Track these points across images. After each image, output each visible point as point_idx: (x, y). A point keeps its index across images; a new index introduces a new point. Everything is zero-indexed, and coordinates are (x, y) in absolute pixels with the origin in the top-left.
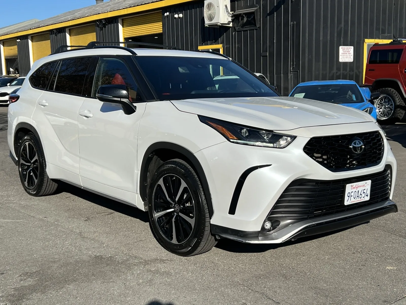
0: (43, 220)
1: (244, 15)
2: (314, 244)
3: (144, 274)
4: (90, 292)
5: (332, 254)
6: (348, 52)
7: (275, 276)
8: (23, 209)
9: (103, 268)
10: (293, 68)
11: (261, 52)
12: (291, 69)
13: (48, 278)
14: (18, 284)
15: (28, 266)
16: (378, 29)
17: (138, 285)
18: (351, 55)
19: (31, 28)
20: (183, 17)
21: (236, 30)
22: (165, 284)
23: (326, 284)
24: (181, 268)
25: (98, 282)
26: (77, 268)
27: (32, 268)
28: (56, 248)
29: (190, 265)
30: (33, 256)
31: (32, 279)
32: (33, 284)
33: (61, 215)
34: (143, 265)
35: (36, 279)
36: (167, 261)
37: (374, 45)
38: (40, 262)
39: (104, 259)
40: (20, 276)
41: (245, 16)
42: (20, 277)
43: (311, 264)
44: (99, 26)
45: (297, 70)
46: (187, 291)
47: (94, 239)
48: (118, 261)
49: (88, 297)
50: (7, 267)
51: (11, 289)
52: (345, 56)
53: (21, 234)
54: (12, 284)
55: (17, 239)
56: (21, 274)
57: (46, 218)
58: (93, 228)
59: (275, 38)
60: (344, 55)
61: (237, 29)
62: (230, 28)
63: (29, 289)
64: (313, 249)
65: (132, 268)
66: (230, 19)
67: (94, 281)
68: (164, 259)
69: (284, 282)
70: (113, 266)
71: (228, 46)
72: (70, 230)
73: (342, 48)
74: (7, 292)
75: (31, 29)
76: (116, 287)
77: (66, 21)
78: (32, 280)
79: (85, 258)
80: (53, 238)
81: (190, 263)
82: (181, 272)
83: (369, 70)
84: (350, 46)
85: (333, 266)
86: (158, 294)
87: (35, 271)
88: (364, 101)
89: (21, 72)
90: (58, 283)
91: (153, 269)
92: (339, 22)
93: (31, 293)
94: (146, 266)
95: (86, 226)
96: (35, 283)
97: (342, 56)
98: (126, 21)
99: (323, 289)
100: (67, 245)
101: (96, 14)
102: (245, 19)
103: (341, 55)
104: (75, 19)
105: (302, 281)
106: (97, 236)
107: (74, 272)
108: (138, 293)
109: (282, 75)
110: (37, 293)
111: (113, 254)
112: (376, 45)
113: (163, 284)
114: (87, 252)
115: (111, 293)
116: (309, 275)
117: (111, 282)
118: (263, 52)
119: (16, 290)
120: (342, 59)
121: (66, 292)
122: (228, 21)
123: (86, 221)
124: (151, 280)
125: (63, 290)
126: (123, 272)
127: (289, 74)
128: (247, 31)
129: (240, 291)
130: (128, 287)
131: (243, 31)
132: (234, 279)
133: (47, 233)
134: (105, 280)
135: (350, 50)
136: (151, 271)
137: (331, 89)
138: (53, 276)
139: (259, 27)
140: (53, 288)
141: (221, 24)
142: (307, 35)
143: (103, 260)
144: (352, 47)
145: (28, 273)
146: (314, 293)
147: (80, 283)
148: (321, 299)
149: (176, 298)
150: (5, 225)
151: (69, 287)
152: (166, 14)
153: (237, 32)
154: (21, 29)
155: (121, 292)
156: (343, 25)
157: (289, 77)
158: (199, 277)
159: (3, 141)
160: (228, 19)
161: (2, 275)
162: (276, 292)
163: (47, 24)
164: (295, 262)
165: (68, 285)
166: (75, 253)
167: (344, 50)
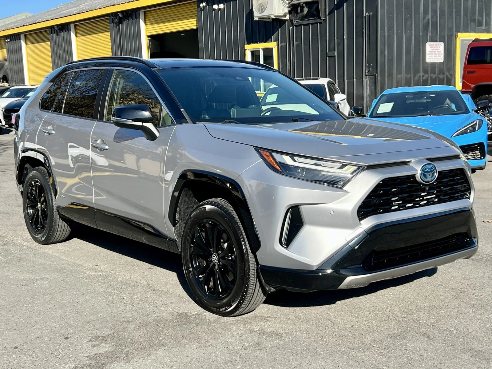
0: (95, 269)
1: (304, 5)
2: (449, 295)
3: (248, 336)
4: (186, 359)
5: (475, 306)
6: (437, 49)
7: (414, 335)
8: (64, 255)
9: (193, 328)
10: (369, 71)
11: (328, 51)
12: (366, 72)
13: (127, 342)
14: (91, 351)
15: (96, 327)
16: (473, 20)
17: (245, 349)
18: (441, 54)
19: (25, 24)
20: (224, 8)
21: (295, 24)
22: (279, 348)
23: (481, 344)
24: (291, 327)
25: (193, 347)
26: (160, 329)
27: (102, 330)
28: (125, 305)
29: (301, 323)
30: (98, 315)
31: (107, 344)
32: (110, 351)
33: (116, 262)
34: (242, 324)
35: (112, 344)
36: (270, 319)
37: (473, 41)
38: (110, 323)
39: (191, 317)
40: (90, 340)
41: (306, 6)
42: (91, 342)
43: (454, 320)
44: (114, 21)
45: (374, 74)
46: (309, 357)
47: (168, 292)
48: (209, 319)
49: (186, 365)
50: (69, 329)
51: (84, 358)
52: (434, 55)
53: (74, 287)
54: (83, 351)
55: (71, 294)
56: (90, 338)
57: (97, 267)
58: (162, 278)
59: (345, 33)
60: (432, 54)
61: (295, 22)
62: (287, 22)
63: (108, 357)
64: (450, 301)
65: (229, 328)
66: (286, 10)
67: (187, 346)
68: (266, 316)
69: (429, 344)
70: (205, 325)
71: (284, 44)
72: (134, 281)
73: (429, 45)
74: (80, 361)
75: (24, 26)
76: (218, 353)
77: (71, 15)
78: (107, 346)
79: (166, 316)
80: (116, 291)
81: (300, 321)
82: (293, 332)
83: (468, 72)
84: (439, 42)
85: (481, 321)
86: (274, 360)
87: (107, 334)
88: (470, 112)
89: (12, 81)
90: (141, 348)
91: (257, 329)
92: (426, 12)
93: (112, 363)
94: (247, 325)
95: (152, 276)
96: (112, 349)
97: (430, 55)
98: (149, 13)
99: (480, 351)
100: (137, 301)
101: (110, 6)
102: (306, 10)
103: (428, 54)
104: (83, 12)
105: (450, 342)
106: (170, 288)
107: (158, 334)
108: (248, 360)
109: (355, 79)
110: (119, 362)
111: (200, 310)
112: (476, 40)
113: (276, 348)
114: (166, 309)
115: (213, 360)
116: (456, 333)
117: (209, 346)
118: (329, 51)
119: (91, 358)
120: (430, 59)
121: (156, 360)
122: (284, 13)
123: (151, 269)
124: (259, 344)
125: (151, 358)
126: (220, 334)
127: (364, 79)
128: (308, 25)
129: (376, 356)
130: (232, 352)
131: (304, 25)
132: (363, 341)
133: (106, 285)
134: (200, 344)
135: (440, 47)
136: (255, 332)
137: (425, 97)
138: (132, 340)
139: (324, 20)
140: (139, 355)
141: (275, 16)
142: (386, 29)
143: (189, 318)
144: (442, 44)
145: (99, 337)
146: (471, 357)
147: (171, 348)
148: (482, 364)
149: (299, 366)
150: (49, 276)
151: (158, 354)
152: (201, 5)
153: (295, 26)
154: (11, 26)
155: (226, 358)
156: (430, 16)
157: (364, 83)
158: (317, 338)
159: (7, 169)
160: (283, 10)
161: (67, 340)
162: (422, 356)
163: (45, 18)
164: (434, 317)
165: (156, 350)
166: (150, 311)
167: (432, 47)
